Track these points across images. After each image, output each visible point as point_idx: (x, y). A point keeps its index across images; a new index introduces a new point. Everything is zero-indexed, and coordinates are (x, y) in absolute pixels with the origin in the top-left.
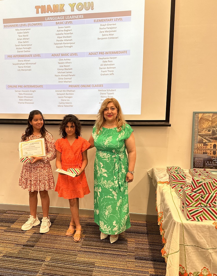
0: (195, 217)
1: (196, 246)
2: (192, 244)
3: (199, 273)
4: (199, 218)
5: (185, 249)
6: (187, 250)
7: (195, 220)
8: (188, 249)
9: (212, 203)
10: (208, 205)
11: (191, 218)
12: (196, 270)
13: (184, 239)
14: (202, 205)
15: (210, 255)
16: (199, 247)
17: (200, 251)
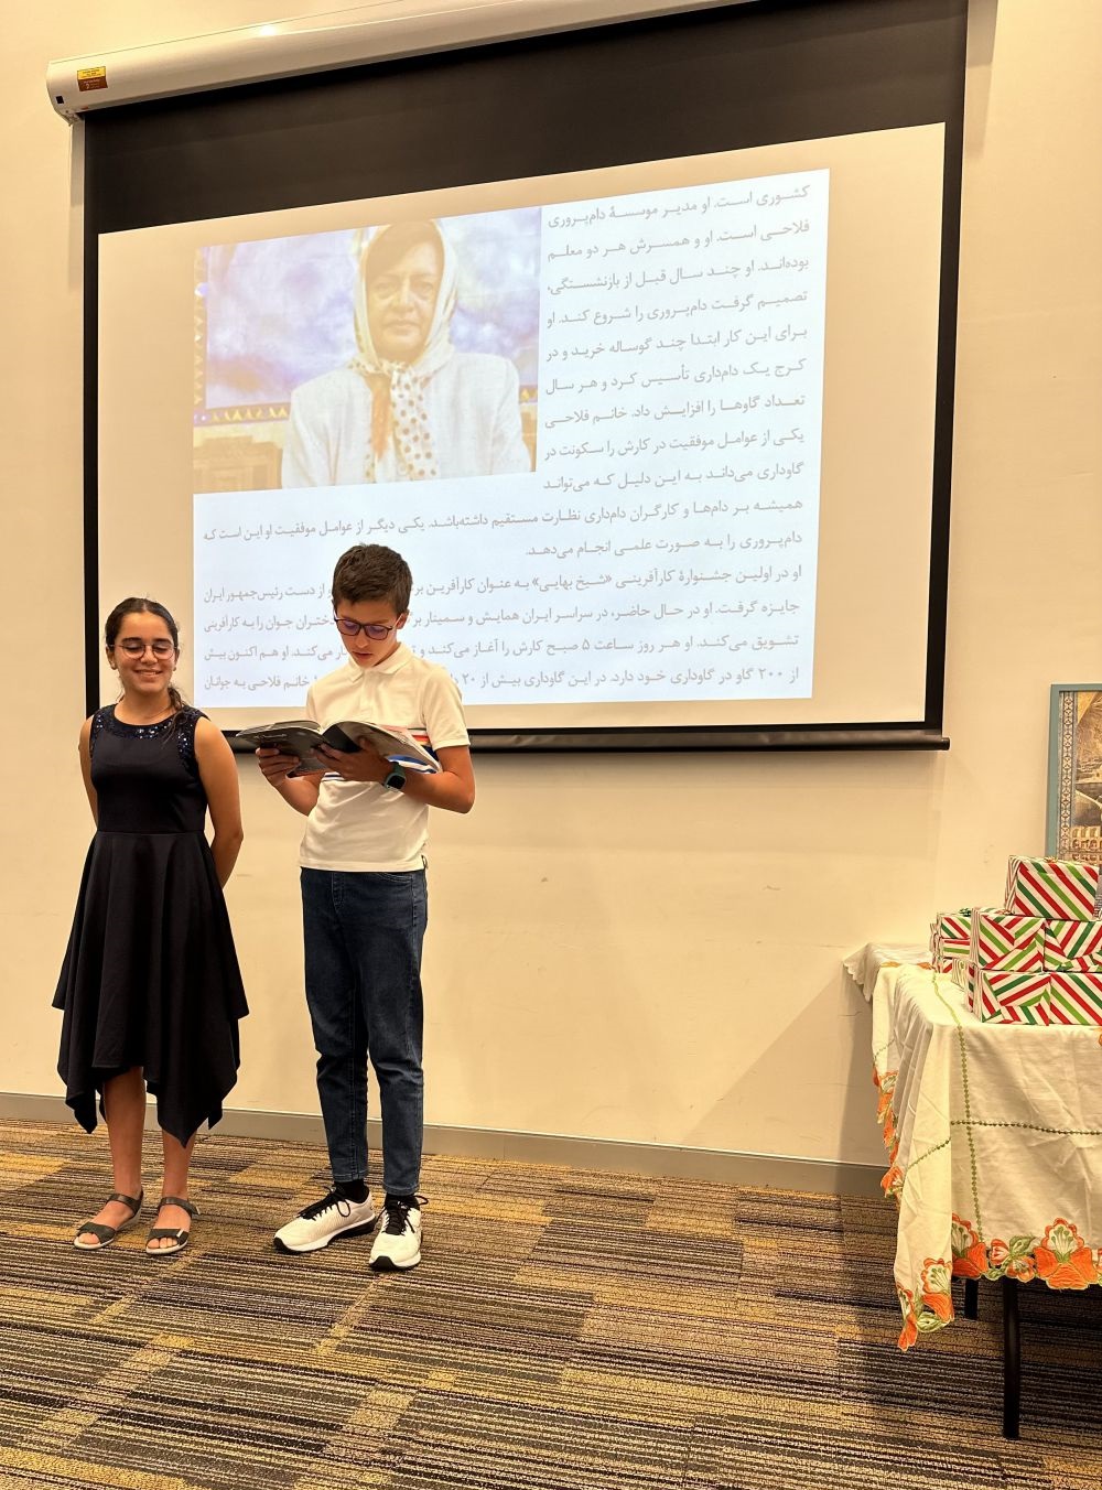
0: (1015, 1004)
1: (1017, 1125)
2: (1002, 1115)
3: (1036, 1243)
4: (1032, 1009)
5: (971, 1140)
6: (980, 1141)
7: (1016, 1018)
8: (985, 1138)
9: (1091, 956)
10: (1075, 963)
11: (999, 1013)
12: (1021, 1227)
13: (967, 1096)
14: (1049, 965)
15: (1080, 1159)
16: (1031, 1127)
17: (1038, 1146)
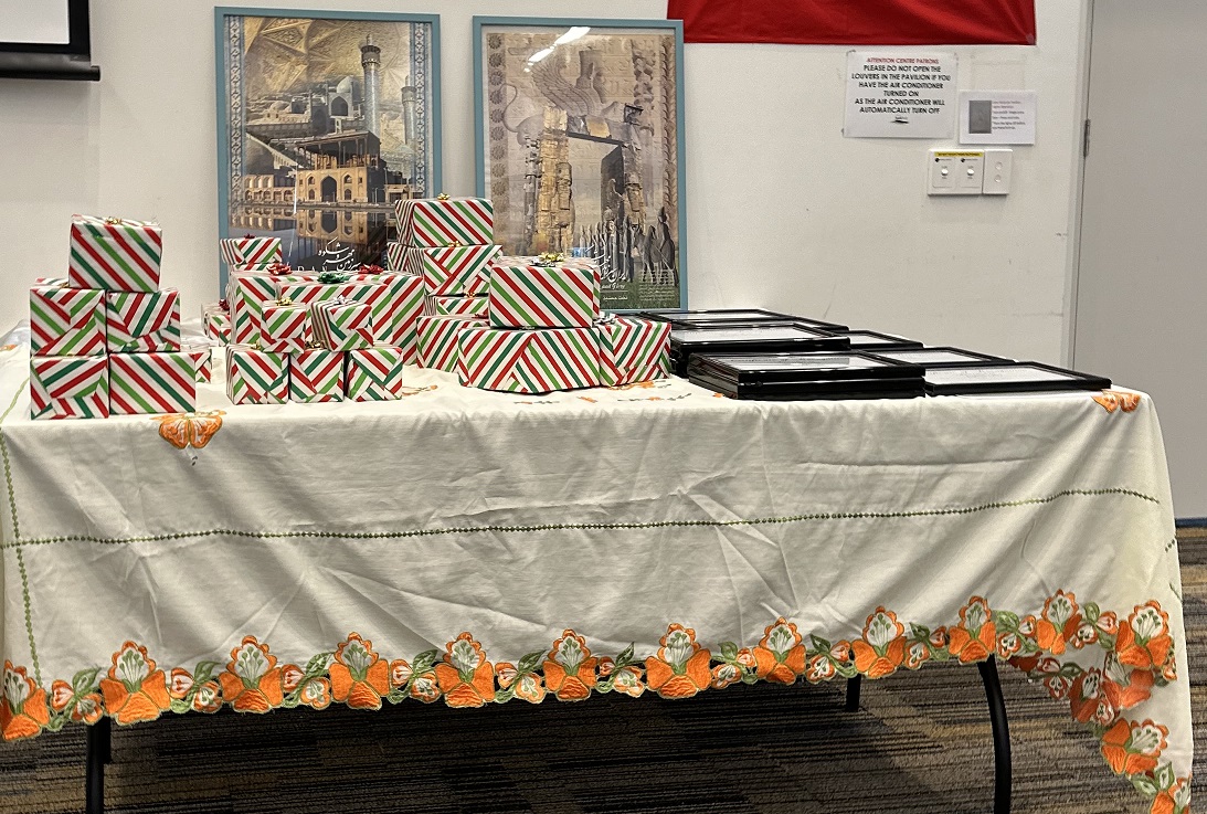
0: (68, 395)
1: (76, 539)
2: (55, 529)
3: (103, 675)
4: (88, 400)
5: (23, 563)
6: (33, 563)
7: (70, 412)
8: (38, 558)
9: (159, 333)
10: (141, 342)
11: (50, 407)
12: (84, 658)
13: (15, 511)
14: (112, 346)
15: (143, 571)
16: (89, 539)
17: (98, 561)
